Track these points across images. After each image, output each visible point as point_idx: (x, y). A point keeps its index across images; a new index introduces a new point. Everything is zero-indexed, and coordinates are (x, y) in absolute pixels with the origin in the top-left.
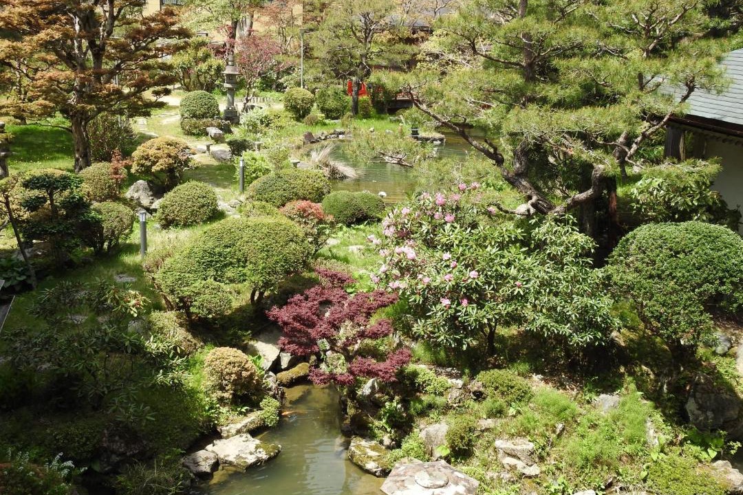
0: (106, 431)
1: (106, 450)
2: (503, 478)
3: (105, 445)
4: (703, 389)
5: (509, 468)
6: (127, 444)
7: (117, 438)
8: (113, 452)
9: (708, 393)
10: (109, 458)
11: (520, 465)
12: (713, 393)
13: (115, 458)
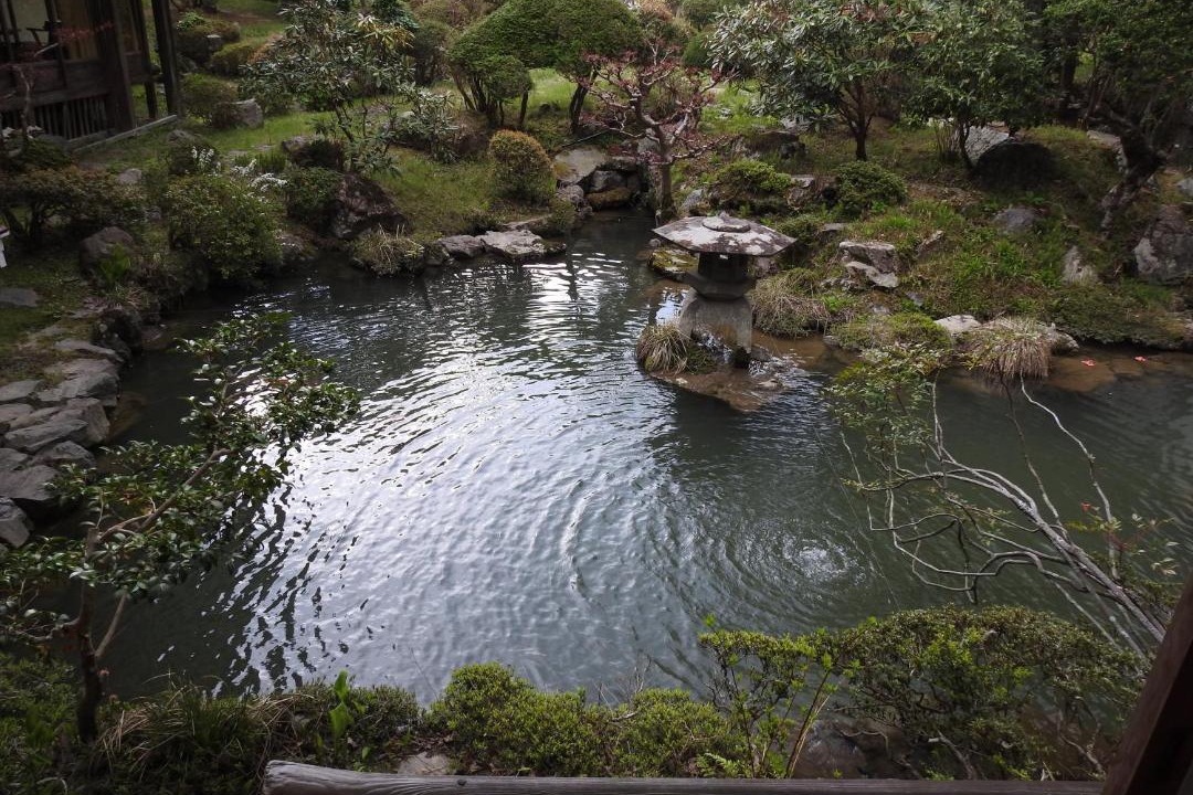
0: (344, 183)
1: (343, 205)
2: (843, 285)
3: (342, 198)
4: (1166, 226)
5: (854, 273)
6: (369, 202)
7: (357, 193)
8: (352, 209)
9: (1174, 232)
10: (346, 216)
11: (870, 270)
12: (1181, 233)
13: (353, 218)
